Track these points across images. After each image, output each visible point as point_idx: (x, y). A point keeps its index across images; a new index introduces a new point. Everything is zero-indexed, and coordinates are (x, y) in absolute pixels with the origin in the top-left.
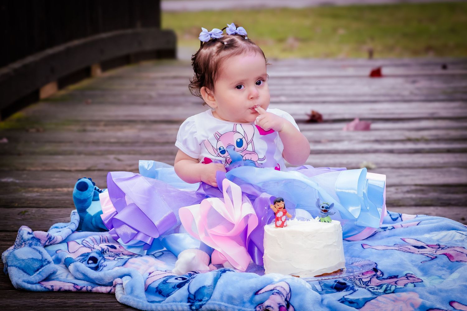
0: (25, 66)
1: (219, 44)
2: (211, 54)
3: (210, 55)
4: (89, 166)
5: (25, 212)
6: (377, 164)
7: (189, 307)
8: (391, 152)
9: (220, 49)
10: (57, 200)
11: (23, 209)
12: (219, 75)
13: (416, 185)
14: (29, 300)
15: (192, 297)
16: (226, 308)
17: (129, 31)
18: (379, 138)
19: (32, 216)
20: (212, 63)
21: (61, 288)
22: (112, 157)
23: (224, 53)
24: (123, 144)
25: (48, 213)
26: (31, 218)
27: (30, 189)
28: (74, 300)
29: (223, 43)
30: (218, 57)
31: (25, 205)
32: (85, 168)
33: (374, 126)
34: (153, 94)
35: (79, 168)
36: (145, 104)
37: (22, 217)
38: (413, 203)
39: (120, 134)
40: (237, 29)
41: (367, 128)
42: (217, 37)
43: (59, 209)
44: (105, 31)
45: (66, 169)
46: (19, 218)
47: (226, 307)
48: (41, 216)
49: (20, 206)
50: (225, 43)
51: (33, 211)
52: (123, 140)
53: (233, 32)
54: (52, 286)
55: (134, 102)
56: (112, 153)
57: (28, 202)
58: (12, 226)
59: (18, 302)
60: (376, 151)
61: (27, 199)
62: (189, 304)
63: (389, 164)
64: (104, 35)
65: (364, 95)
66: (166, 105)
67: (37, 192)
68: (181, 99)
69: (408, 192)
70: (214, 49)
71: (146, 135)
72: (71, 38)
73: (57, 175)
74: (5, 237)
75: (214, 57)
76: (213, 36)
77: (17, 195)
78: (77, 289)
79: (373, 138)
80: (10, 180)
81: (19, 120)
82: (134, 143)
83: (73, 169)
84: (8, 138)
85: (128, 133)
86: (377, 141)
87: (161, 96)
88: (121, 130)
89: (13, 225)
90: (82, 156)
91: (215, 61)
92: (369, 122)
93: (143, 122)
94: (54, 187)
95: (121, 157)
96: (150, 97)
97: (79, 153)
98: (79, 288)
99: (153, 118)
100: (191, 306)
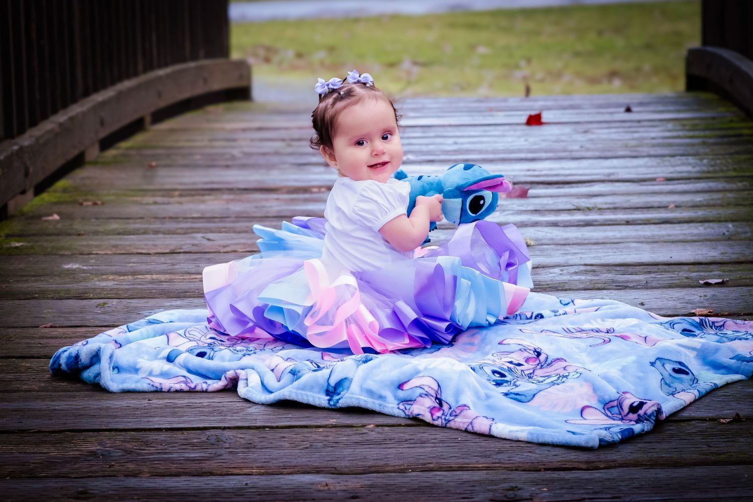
0: (71, 119)
1: (335, 95)
2: (326, 107)
3: (326, 109)
4: (172, 248)
5: (105, 303)
6: (537, 240)
7: (327, 402)
8: (555, 224)
9: (336, 101)
10: (141, 289)
11: (102, 301)
12: (336, 132)
13: (586, 265)
14: (132, 402)
15: (331, 389)
16: (366, 403)
17: (192, 64)
18: (538, 208)
19: (115, 309)
20: (328, 116)
21: (171, 387)
22: (199, 236)
23: (340, 105)
24: (211, 219)
25: (132, 305)
26: (113, 311)
27: (104, 277)
28: (186, 401)
29: (340, 94)
30: (334, 109)
31: (103, 296)
32: (167, 251)
33: (531, 192)
34: (236, 152)
35: (159, 251)
36: (227, 167)
37: (102, 309)
38: (582, 286)
39: (202, 207)
40: (361, 76)
41: (523, 195)
42: (335, 87)
43: (146, 300)
44: (160, 66)
45: (144, 251)
46: (99, 312)
47: (365, 401)
48: (125, 309)
49: (96, 297)
50: (342, 93)
51: (114, 303)
52: (208, 215)
53: (355, 81)
54: (161, 384)
55: (211, 163)
56: (198, 231)
57: (105, 293)
58: (92, 321)
59: (120, 403)
60: (535, 224)
61: (103, 289)
62: (328, 398)
63: (552, 239)
64: (161, 72)
65: (520, 151)
66: (255, 166)
67: (113, 280)
68: (275, 159)
69: (576, 273)
70: (330, 101)
71: (236, 207)
72: (120, 79)
73: (135, 259)
74: (87, 334)
75: (329, 110)
76: (331, 86)
77: (90, 284)
78: (190, 387)
79: (531, 208)
80: (76, 266)
81: (65, 190)
82: (223, 218)
83: (151, 252)
84: (59, 214)
85: (213, 205)
86: (536, 211)
87: (248, 155)
88: (203, 202)
89: (92, 319)
90: (160, 236)
91: (330, 114)
92: (527, 187)
93: (231, 191)
94: (134, 273)
95: (210, 236)
96: (233, 157)
97: (156, 232)
98: (193, 386)
99: (242, 186)
100: (329, 400)
